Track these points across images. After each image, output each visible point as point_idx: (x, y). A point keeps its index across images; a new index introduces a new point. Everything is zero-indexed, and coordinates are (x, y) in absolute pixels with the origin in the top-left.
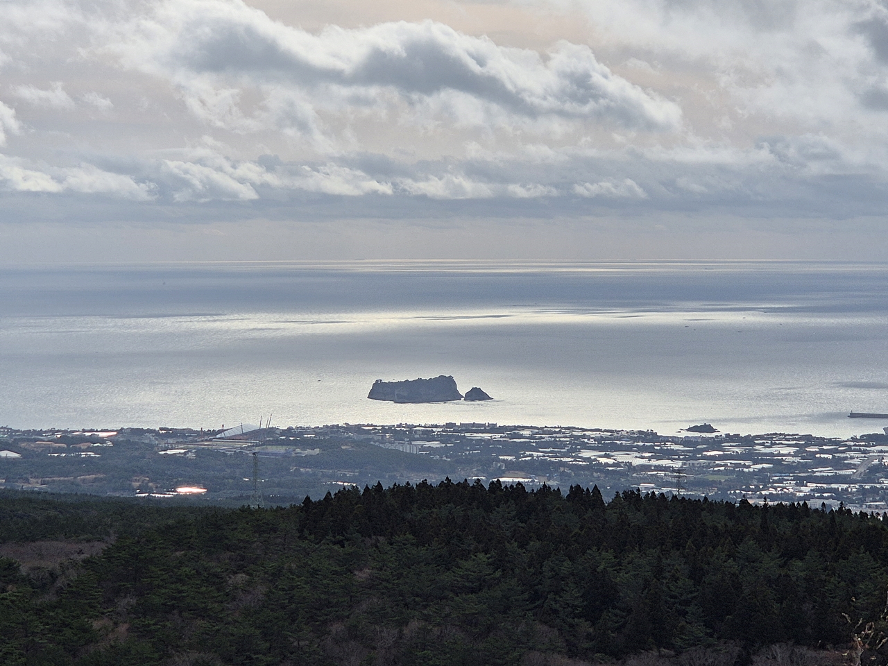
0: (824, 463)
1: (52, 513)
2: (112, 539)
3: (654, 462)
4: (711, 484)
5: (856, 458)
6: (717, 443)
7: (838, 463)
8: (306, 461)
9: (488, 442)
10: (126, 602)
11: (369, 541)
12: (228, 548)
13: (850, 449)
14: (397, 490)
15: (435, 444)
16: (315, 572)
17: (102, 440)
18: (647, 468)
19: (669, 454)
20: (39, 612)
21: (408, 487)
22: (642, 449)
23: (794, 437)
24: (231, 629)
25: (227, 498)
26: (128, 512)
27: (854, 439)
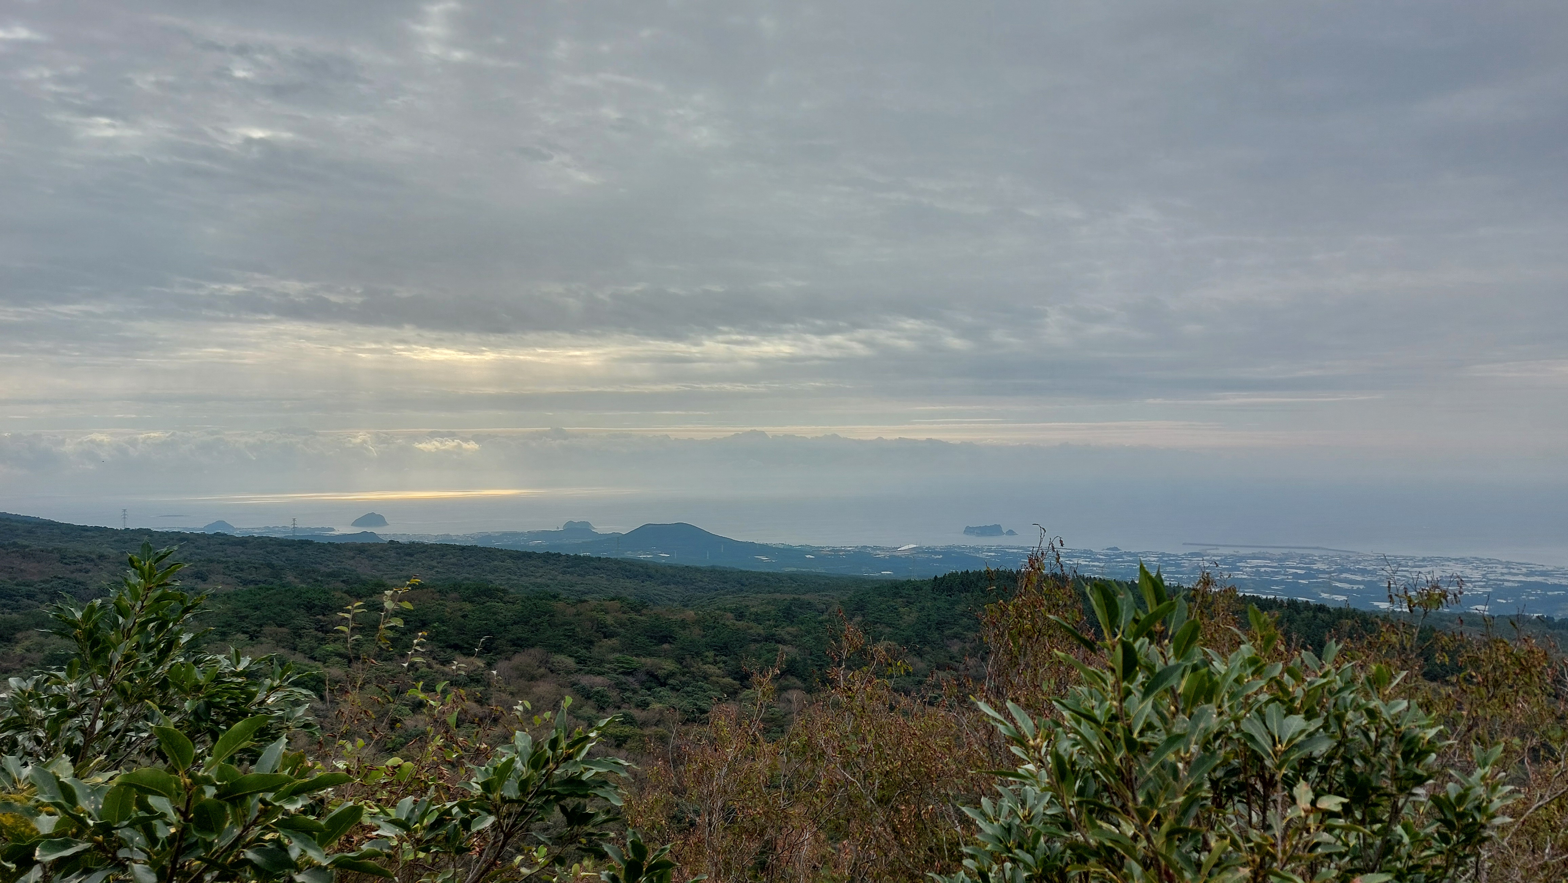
0: (1171, 565)
1: (827, 581)
2: (852, 592)
3: (1091, 563)
4: (1119, 574)
5: (1186, 563)
6: (1120, 556)
7: (1178, 565)
8: (937, 560)
9: (1016, 553)
10: (858, 619)
11: (962, 595)
12: (901, 597)
13: (1183, 559)
14: (974, 573)
15: (993, 554)
16: (939, 608)
17: (849, 551)
18: (1088, 566)
19: (1098, 560)
20: (821, 623)
21: (980, 573)
22: (1085, 558)
23: (1156, 553)
24: (902, 633)
25: (902, 577)
26: (859, 582)
27: (1185, 554)
